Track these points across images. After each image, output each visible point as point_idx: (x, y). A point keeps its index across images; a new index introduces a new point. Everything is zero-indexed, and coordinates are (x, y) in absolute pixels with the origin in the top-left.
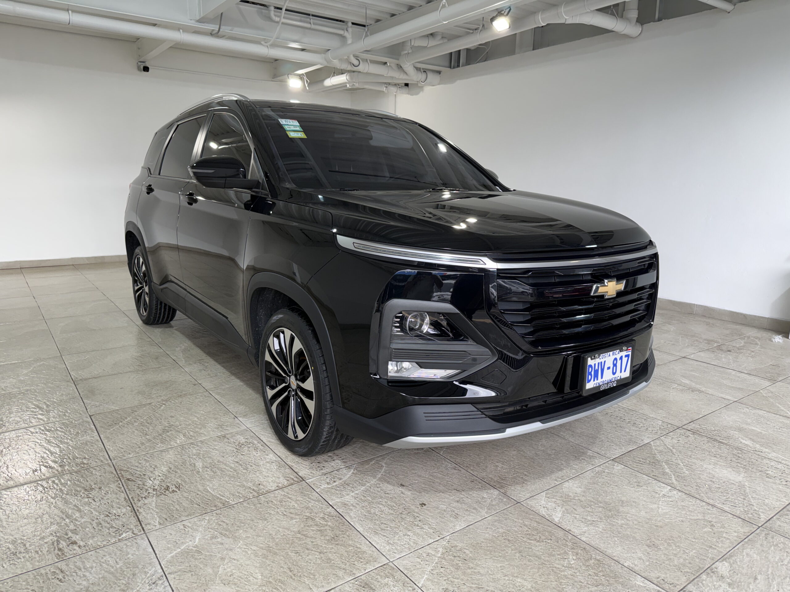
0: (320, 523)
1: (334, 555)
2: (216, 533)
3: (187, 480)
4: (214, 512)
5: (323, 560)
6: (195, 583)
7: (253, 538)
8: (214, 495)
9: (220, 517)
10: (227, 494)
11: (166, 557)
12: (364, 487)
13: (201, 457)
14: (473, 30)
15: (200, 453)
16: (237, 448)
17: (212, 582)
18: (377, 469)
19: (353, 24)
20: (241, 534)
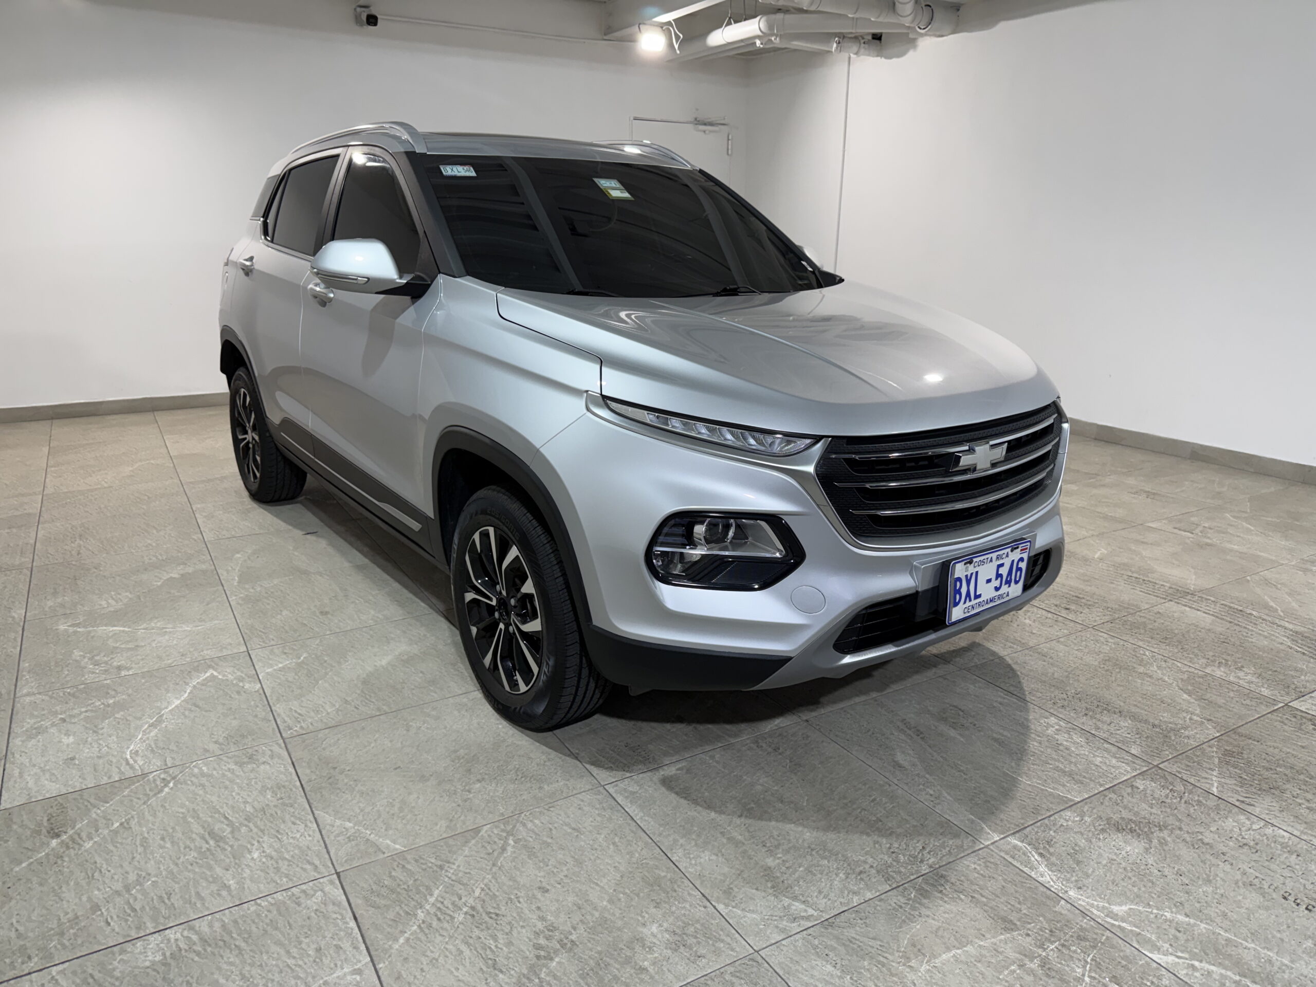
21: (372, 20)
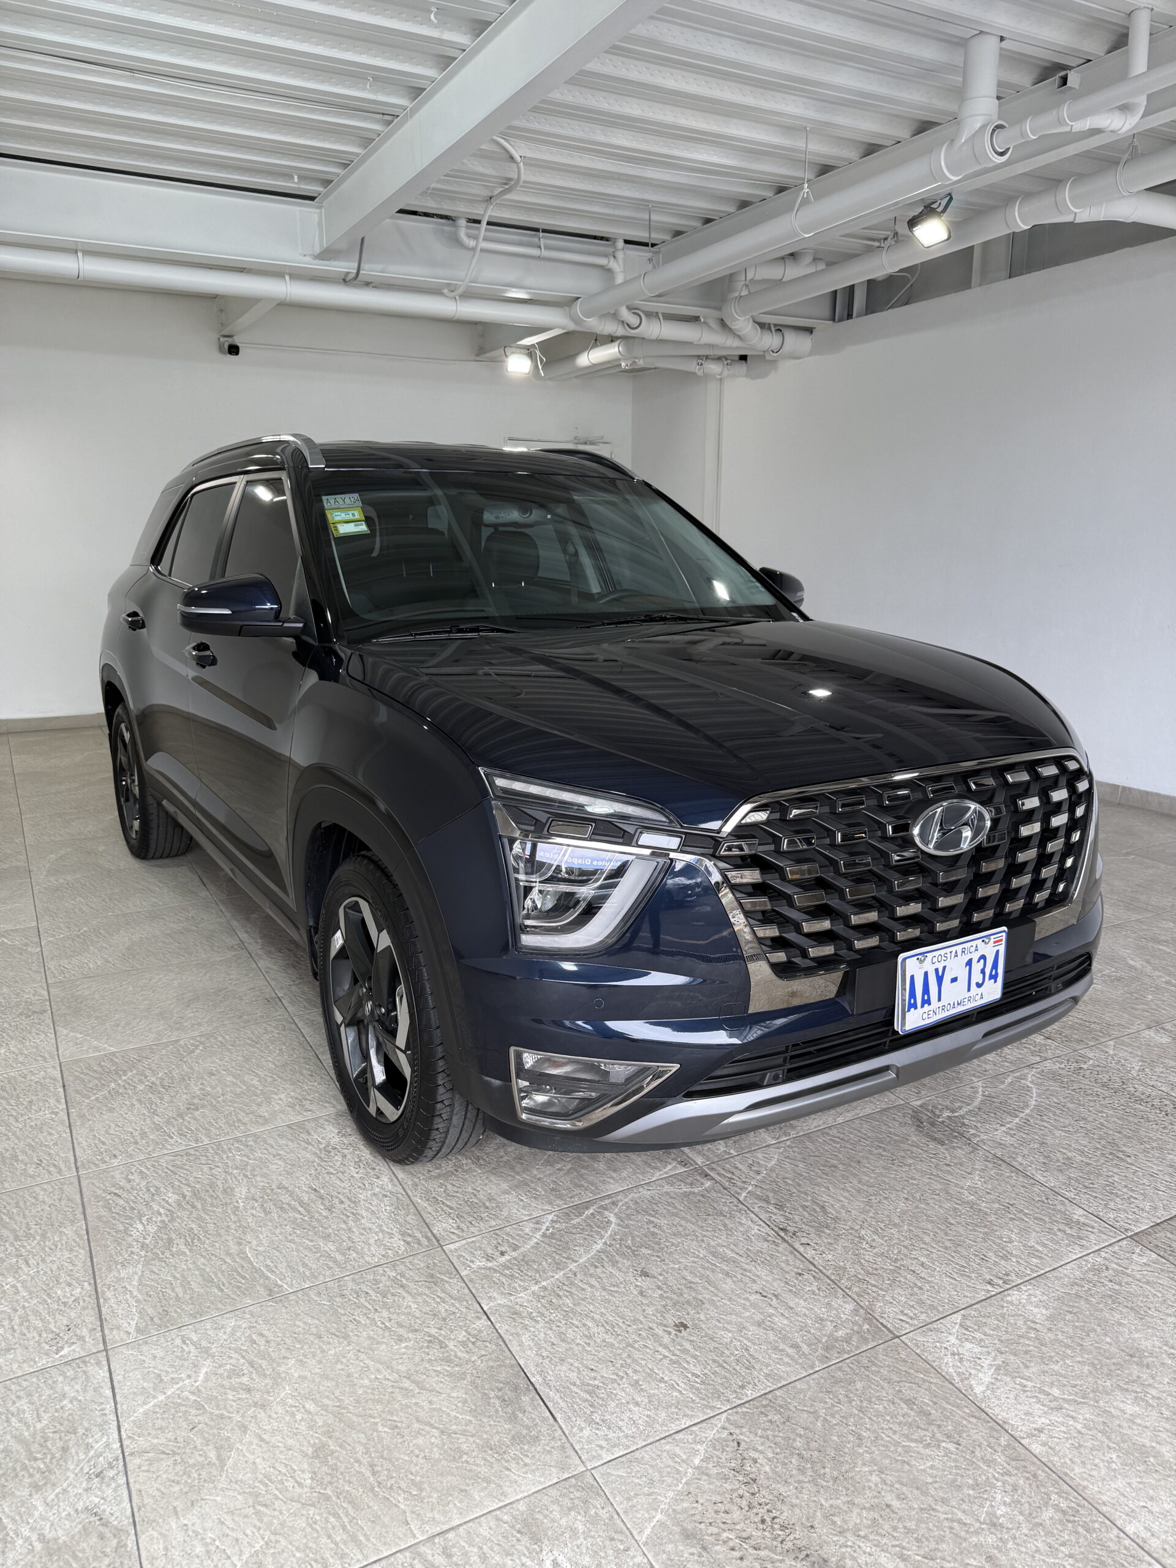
0: (456, 1356)
1: (472, 1439)
2: (242, 1361)
3: (211, 1227)
4: (247, 1310)
5: (446, 1451)
6: (178, 1483)
7: (313, 1381)
8: (254, 1267)
9: (256, 1322)
10: (282, 1267)
11: (134, 1412)
12: (562, 1272)
13: (248, 1174)
14: (879, 240)
15: (247, 1164)
16: (323, 1156)
17: (211, 1485)
18: (596, 1229)
19: (627, 242)
20: (290, 1369)
21: (234, 350)
